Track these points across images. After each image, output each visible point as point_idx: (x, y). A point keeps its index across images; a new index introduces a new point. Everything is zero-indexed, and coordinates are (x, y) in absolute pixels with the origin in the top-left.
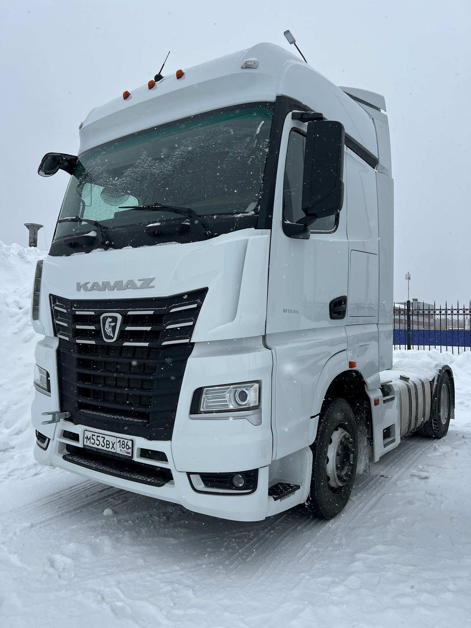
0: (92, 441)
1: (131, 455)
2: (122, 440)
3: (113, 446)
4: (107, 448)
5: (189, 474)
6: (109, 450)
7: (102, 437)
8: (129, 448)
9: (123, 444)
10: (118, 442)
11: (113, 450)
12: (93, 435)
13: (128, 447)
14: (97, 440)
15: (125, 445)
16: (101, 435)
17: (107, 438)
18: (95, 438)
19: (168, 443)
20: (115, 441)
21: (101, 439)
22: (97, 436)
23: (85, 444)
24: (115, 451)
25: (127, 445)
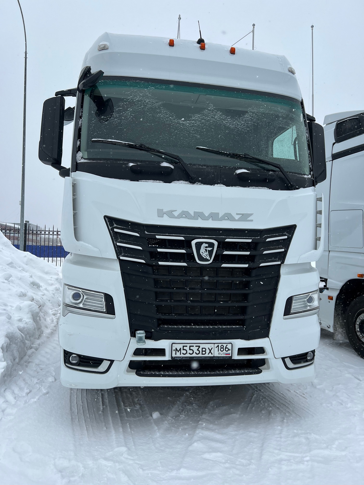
0: (183, 352)
1: (230, 355)
2: (220, 345)
3: (210, 352)
4: (202, 354)
6: (206, 355)
7: (196, 346)
8: (229, 350)
9: (221, 348)
10: (216, 347)
11: (210, 355)
12: (183, 346)
13: (227, 349)
14: (190, 349)
15: (224, 348)
16: (195, 345)
17: (202, 346)
18: (187, 348)
19: (267, 339)
20: (213, 347)
22: (190, 346)
23: (174, 355)
24: (213, 356)
25: (226, 348)
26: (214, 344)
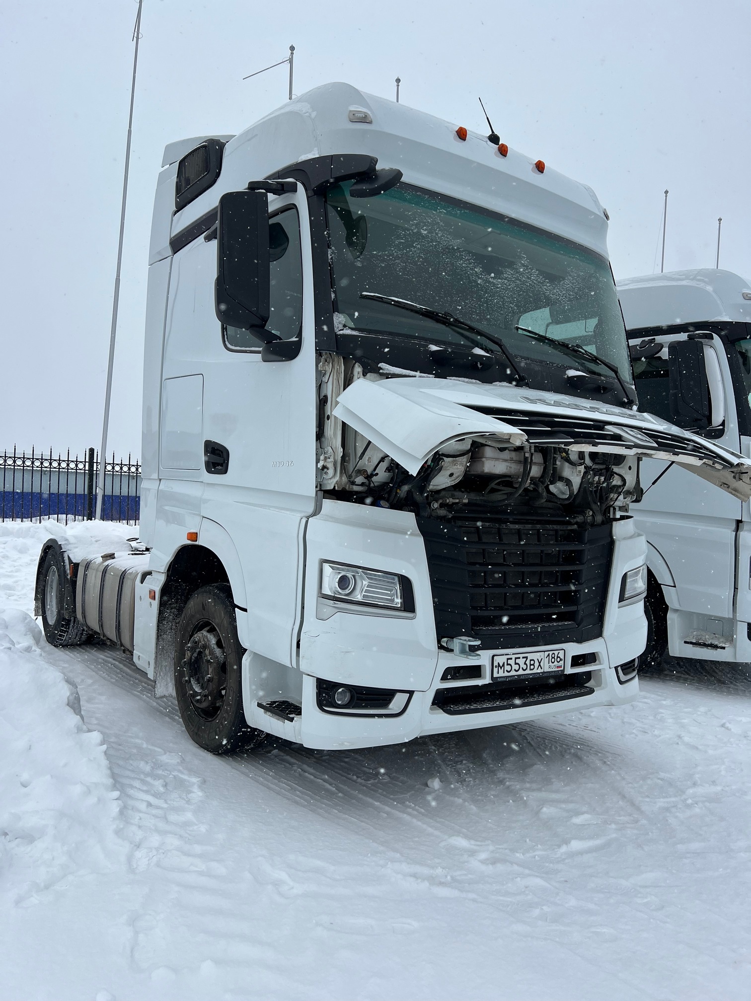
0: (508, 668)
1: (562, 669)
2: (551, 653)
3: (540, 665)
4: (531, 670)
5: (616, 668)
6: (535, 671)
7: (523, 658)
8: (561, 660)
9: (552, 658)
10: (547, 658)
11: (539, 671)
12: (508, 659)
13: (559, 659)
14: (516, 664)
15: (556, 658)
16: (521, 656)
17: (530, 656)
18: (512, 662)
21: (521, 661)
22: (516, 658)
24: (542, 671)
25: (558, 657)
26: (544, 651)
